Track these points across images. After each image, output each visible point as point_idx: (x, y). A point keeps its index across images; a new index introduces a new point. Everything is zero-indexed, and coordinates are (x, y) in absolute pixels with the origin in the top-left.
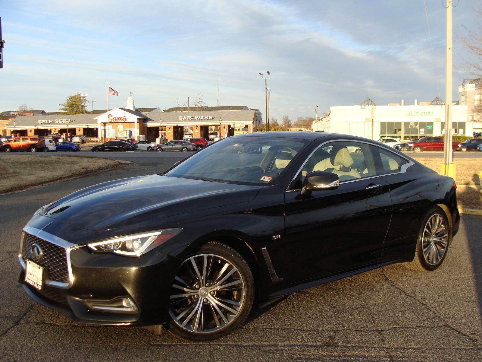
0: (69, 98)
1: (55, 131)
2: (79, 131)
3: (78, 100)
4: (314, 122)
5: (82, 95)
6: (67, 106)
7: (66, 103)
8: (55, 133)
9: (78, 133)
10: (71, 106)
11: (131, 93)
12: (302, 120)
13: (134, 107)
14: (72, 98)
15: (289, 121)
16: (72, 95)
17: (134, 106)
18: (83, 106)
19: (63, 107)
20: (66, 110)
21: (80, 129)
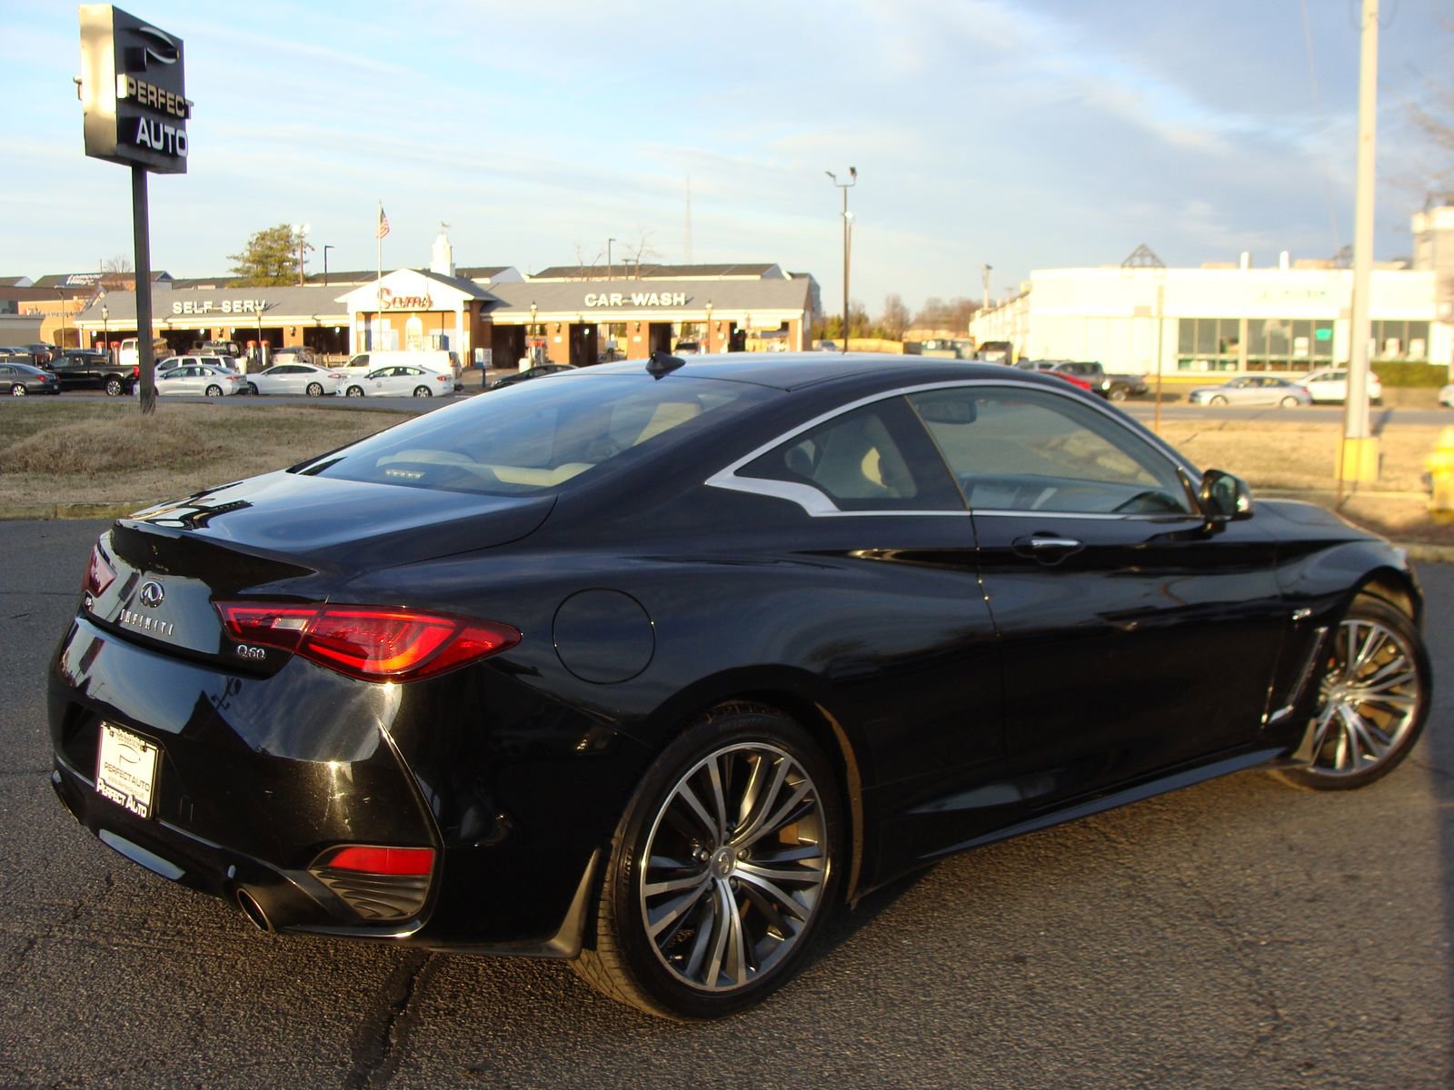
0: (255, 237)
1: (221, 336)
2: (293, 335)
3: (283, 242)
4: (978, 313)
5: (295, 230)
6: (250, 262)
7: (247, 254)
8: (221, 340)
9: (289, 342)
10: (262, 260)
11: (443, 225)
12: (940, 305)
13: (452, 265)
14: (263, 237)
15: (903, 308)
16: (266, 229)
17: (453, 262)
18: (296, 263)
19: (239, 265)
20: (248, 272)
21: (294, 329)
